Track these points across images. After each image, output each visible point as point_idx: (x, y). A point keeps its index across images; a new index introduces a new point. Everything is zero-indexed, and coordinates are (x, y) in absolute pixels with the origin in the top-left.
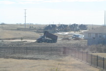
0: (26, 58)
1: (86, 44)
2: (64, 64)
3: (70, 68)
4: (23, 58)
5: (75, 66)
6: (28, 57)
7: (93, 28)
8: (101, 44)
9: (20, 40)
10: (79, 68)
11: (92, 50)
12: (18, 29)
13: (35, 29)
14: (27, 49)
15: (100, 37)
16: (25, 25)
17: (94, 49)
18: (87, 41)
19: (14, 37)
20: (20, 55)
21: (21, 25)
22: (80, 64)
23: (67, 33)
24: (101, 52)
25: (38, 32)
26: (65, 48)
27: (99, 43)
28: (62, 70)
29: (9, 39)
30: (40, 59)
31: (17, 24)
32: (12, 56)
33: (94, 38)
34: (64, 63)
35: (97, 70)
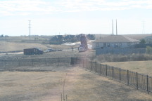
0: (32, 71)
1: (95, 54)
5: (84, 76)
6: (34, 68)
8: (110, 54)
10: (89, 78)
11: (100, 60)
12: (23, 41)
13: (40, 40)
14: (33, 61)
15: (109, 46)
16: (30, 36)
17: (102, 58)
18: (95, 51)
19: (18, 49)
20: (26, 68)
21: (26, 37)
22: (89, 74)
23: (74, 44)
24: (110, 61)
25: (43, 43)
26: (72, 59)
27: (107, 52)
28: (70, 81)
29: (14, 52)
31: (22, 36)
32: (17, 68)
33: (102, 48)
34: (72, 74)
35: (106, 79)
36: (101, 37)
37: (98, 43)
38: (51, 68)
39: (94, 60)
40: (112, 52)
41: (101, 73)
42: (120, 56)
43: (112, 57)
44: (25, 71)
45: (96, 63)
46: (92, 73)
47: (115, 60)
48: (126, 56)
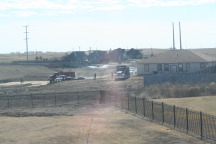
1: (142, 84)
2: (101, 122)
3: (113, 127)
4: (25, 115)
5: (124, 124)
6: (34, 111)
7: (152, 55)
8: (168, 84)
9: (19, 83)
10: (132, 127)
11: (152, 94)
13: (45, 61)
14: (32, 97)
15: (166, 69)
16: (27, 54)
17: (156, 92)
18: (142, 78)
20: (19, 110)
21: (19, 55)
22: (132, 121)
23: (105, 66)
24: (169, 97)
25: (51, 66)
26: (102, 93)
27: (164, 81)
28: (98, 132)
30: (58, 115)
31: (12, 54)
32: (5, 111)
33: (155, 73)
34: (102, 119)
35: (163, 129)
36: (153, 53)
37: (148, 64)
38: (64, 109)
39: (142, 95)
40: (173, 80)
41: (153, 118)
42: (186, 87)
43: (173, 88)
44: (18, 115)
45: (144, 99)
46: (137, 118)
47: (178, 95)
48: (198, 87)
